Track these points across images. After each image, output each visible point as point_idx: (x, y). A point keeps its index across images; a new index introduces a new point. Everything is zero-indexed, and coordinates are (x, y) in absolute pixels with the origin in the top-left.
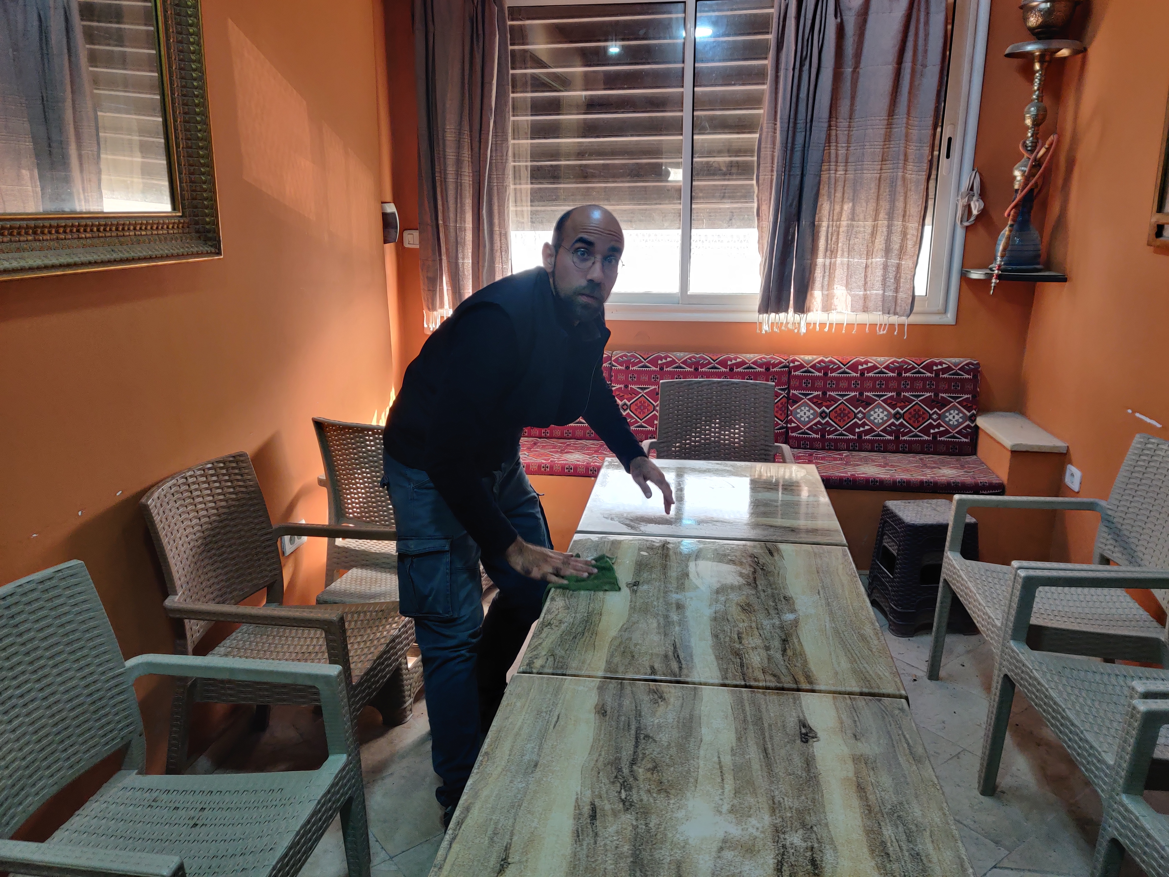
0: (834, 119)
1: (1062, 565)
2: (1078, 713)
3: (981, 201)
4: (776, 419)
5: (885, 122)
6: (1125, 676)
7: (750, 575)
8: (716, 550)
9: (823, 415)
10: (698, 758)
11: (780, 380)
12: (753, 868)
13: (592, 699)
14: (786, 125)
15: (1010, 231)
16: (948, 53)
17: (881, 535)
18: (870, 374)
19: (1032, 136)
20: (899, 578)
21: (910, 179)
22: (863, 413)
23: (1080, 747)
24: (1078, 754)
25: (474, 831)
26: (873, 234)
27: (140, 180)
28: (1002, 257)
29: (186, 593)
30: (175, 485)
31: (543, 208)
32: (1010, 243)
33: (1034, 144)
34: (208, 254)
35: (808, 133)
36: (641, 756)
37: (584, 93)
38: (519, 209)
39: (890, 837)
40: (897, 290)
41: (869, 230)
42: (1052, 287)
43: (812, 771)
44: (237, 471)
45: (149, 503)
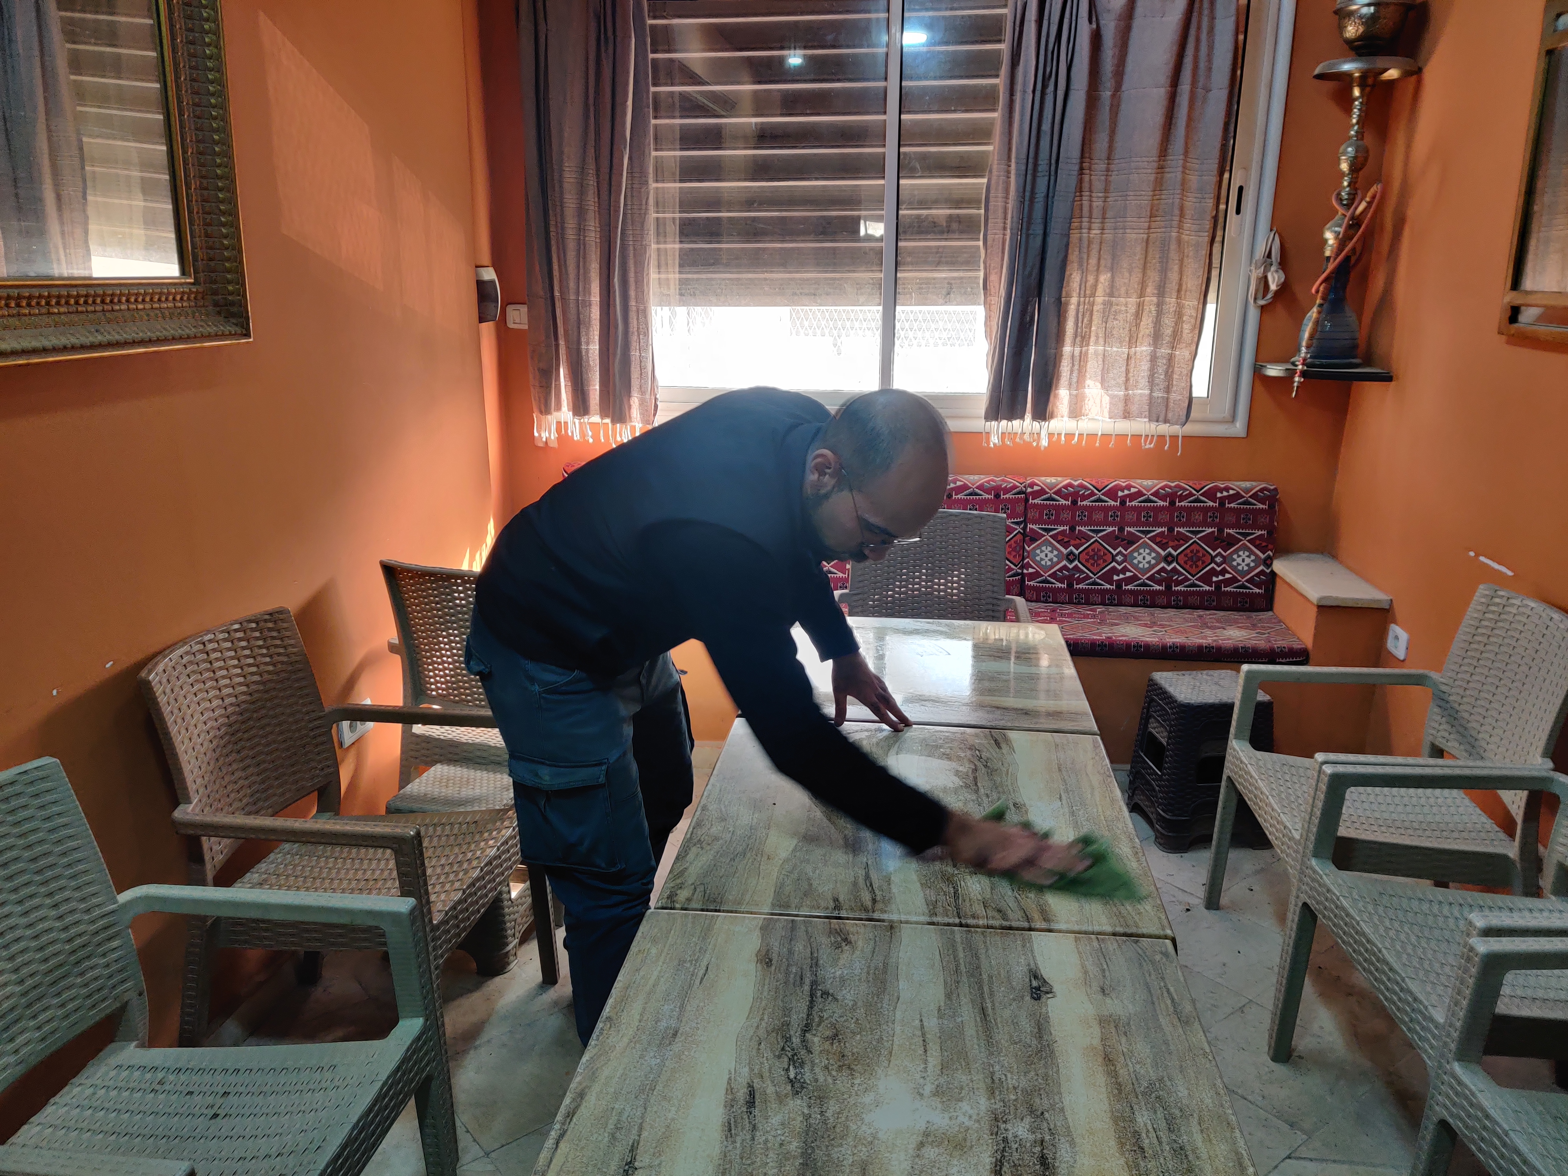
0: (1087, 160)
1: (1381, 759)
2: (1398, 955)
3: (1281, 272)
4: (1007, 562)
5: (1155, 165)
6: (1461, 905)
7: (970, 774)
8: (924, 739)
9: (1070, 557)
10: (893, 1022)
11: (1013, 509)
12: (963, 1170)
13: (753, 943)
14: (1024, 168)
15: (1319, 313)
16: (1239, 72)
17: (1145, 719)
18: (1133, 503)
19: (1349, 185)
20: (1169, 774)
21: (1188, 242)
22: (1123, 555)
23: (1400, 999)
24: (1398, 1009)
25: (589, 1125)
26: (1138, 315)
27: (142, 232)
28: (1308, 347)
29: (204, 800)
30: (187, 653)
31: (695, 276)
32: (1319, 329)
33: (1352, 197)
34: (231, 336)
35: (1052, 178)
36: (817, 1020)
37: (754, 120)
38: (663, 276)
39: (1145, 1125)
40: (1168, 390)
41: (1132, 309)
42: (1372, 389)
43: (1045, 1037)
44: (275, 634)
45: (151, 678)
